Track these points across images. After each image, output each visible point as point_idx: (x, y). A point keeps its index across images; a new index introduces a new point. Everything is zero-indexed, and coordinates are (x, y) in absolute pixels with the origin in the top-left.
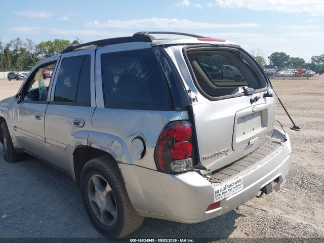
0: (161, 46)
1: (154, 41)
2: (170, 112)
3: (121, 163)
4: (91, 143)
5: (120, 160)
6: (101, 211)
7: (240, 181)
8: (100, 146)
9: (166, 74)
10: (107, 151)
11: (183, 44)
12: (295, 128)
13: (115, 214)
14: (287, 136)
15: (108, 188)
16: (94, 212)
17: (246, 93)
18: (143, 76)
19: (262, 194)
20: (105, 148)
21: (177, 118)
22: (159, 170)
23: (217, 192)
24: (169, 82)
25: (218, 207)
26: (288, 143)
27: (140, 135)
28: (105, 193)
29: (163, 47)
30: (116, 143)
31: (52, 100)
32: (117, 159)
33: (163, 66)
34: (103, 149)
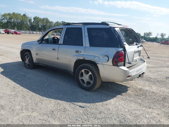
0: (114, 27)
1: (110, 26)
2: (118, 48)
3: (99, 64)
4: (85, 58)
5: (98, 63)
6: (85, 82)
7: (135, 70)
8: (89, 59)
9: (116, 36)
10: (93, 60)
11: (119, 27)
12: (148, 58)
13: (92, 82)
14: (145, 61)
15: (90, 73)
16: (81, 83)
17: (136, 44)
18: (107, 37)
19: (139, 77)
20: (92, 60)
21: (120, 50)
22: (114, 65)
23: (130, 72)
24: (118, 39)
25: (130, 77)
26: (145, 63)
27: (107, 55)
28: (88, 75)
29: (114, 28)
30: (97, 58)
31: (62, 43)
32: (97, 63)
33: (115, 34)
34: (91, 60)
